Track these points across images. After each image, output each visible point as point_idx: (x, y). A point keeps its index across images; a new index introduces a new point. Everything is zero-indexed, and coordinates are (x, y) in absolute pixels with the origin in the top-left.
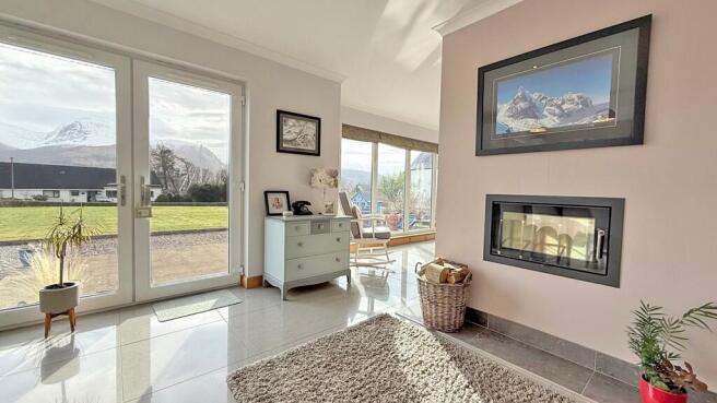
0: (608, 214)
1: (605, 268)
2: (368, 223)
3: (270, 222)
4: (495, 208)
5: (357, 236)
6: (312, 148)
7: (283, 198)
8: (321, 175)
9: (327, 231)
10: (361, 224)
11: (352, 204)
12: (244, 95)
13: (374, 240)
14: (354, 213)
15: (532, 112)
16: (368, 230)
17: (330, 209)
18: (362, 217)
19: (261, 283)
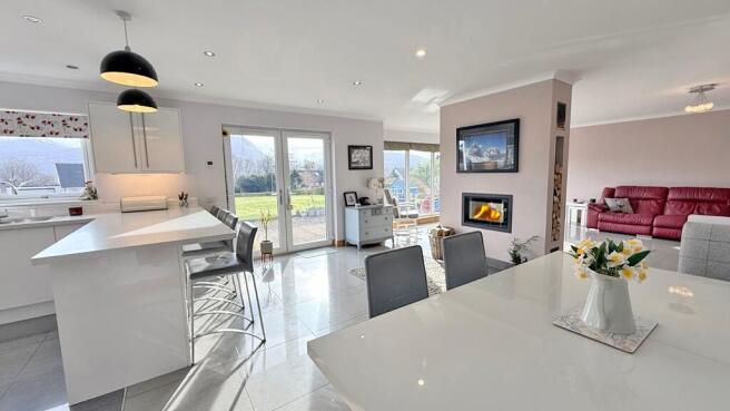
0: (507, 201)
1: (505, 225)
2: (403, 209)
3: (347, 210)
4: (467, 199)
5: (397, 217)
6: (368, 165)
7: (353, 195)
8: (375, 182)
9: (380, 213)
10: (399, 210)
11: (393, 197)
12: (330, 138)
13: (408, 219)
14: (394, 202)
15: (478, 154)
16: (404, 213)
17: (381, 201)
18: (400, 205)
19: (344, 244)
